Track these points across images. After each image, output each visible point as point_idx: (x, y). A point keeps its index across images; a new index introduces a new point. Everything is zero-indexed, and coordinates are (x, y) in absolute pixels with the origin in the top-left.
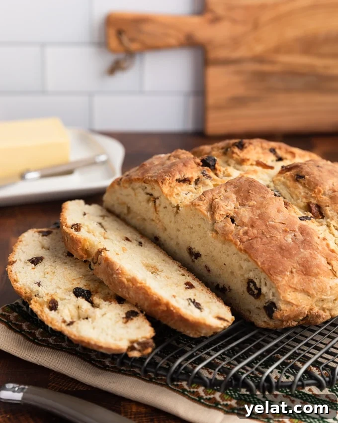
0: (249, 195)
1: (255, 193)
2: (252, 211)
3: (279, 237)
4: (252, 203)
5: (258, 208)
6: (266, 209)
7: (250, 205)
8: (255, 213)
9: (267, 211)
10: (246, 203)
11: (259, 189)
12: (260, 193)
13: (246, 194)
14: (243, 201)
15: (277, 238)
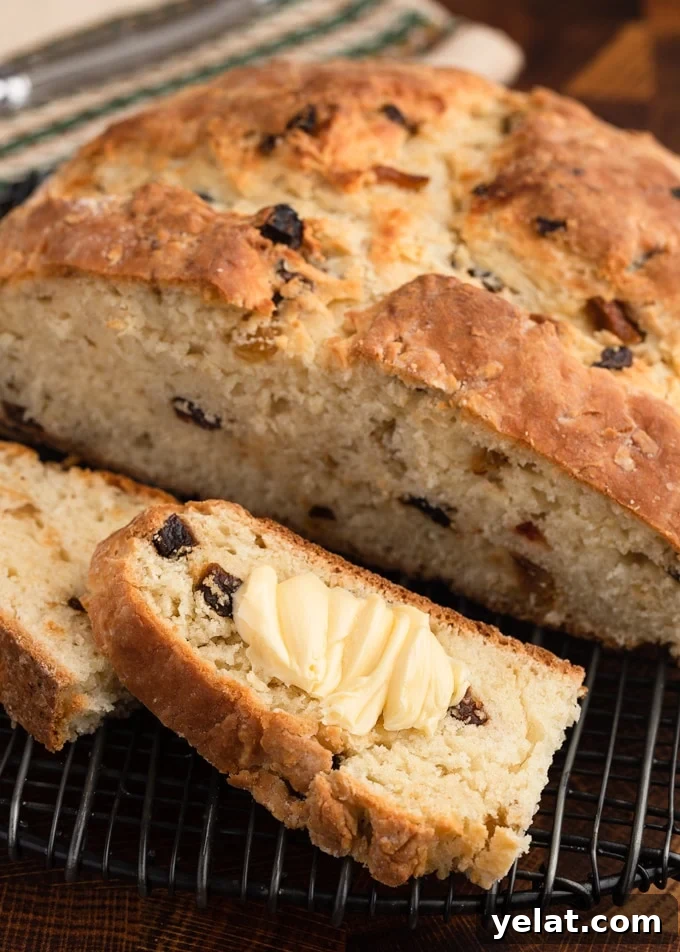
0: (475, 345)
1: (488, 331)
2: (502, 397)
3: (601, 463)
4: (493, 367)
5: (515, 383)
6: (536, 380)
7: (488, 376)
8: (510, 401)
9: (542, 386)
10: (477, 373)
11: (493, 318)
12: (500, 328)
13: (467, 344)
14: (461, 365)
15: (599, 469)
